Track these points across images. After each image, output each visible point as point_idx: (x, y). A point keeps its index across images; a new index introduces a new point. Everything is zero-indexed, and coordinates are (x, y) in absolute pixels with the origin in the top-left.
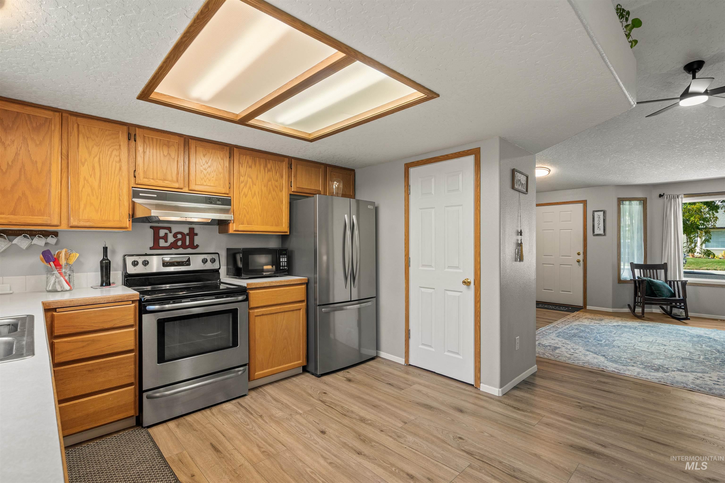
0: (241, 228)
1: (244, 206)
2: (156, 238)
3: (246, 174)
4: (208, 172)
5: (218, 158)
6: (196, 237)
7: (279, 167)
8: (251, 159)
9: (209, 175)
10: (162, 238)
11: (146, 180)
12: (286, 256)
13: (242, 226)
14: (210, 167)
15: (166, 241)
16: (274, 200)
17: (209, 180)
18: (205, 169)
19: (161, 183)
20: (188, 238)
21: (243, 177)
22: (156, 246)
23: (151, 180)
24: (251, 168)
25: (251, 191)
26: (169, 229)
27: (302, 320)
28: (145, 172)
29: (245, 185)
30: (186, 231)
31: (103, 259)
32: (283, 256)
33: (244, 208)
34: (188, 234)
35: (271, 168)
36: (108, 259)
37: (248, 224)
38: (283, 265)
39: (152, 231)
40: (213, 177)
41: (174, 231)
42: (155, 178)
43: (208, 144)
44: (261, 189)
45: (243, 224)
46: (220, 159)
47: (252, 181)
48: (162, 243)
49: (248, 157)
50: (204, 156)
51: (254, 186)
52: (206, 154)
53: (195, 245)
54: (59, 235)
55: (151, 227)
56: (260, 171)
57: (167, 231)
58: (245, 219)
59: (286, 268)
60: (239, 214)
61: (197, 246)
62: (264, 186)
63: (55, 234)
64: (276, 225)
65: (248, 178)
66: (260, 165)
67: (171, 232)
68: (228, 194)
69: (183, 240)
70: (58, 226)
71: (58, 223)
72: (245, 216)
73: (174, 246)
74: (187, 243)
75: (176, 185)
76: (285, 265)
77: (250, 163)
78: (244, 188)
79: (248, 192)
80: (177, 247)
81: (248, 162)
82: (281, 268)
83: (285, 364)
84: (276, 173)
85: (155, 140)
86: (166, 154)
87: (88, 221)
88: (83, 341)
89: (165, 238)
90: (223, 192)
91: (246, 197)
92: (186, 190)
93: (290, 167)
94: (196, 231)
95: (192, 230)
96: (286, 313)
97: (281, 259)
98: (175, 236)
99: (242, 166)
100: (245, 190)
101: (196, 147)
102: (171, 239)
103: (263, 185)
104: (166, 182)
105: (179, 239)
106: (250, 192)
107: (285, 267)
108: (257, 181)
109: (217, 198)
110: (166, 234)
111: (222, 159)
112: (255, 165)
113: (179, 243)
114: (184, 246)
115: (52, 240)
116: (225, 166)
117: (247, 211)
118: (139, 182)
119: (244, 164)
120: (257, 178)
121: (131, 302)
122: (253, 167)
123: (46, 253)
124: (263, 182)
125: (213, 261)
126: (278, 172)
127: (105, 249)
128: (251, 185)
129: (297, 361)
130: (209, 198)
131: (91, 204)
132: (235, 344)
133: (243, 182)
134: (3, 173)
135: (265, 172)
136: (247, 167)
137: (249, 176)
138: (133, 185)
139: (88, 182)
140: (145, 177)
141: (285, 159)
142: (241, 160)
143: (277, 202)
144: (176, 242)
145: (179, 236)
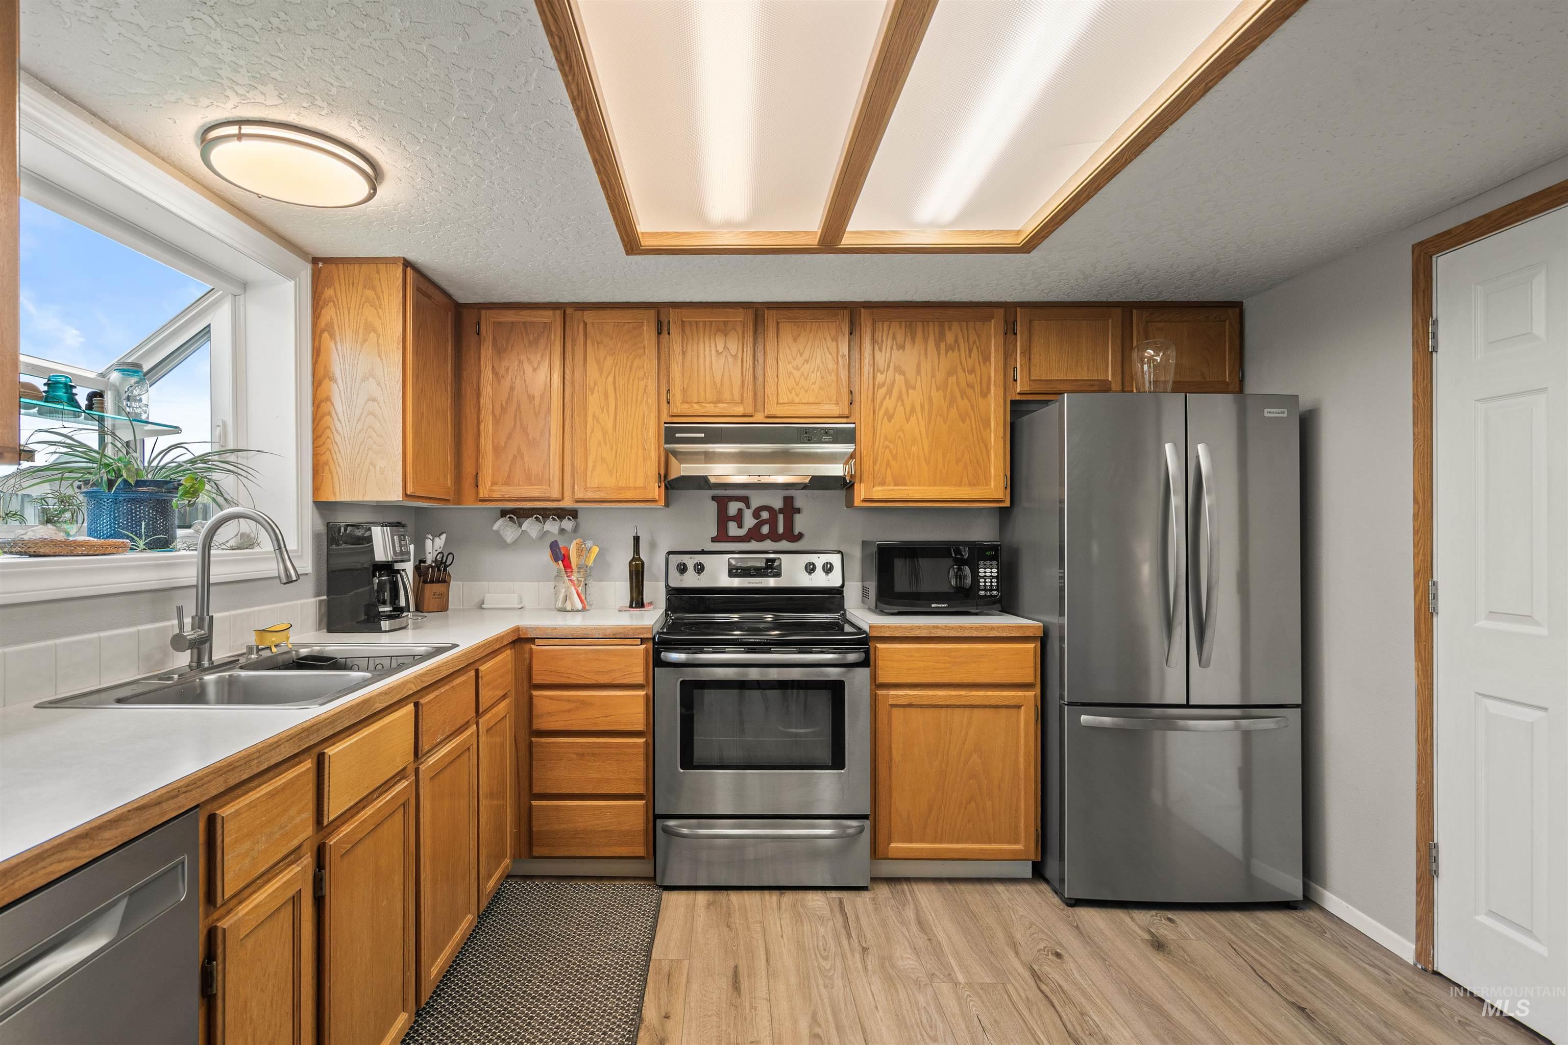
0: (879, 492)
1: (886, 443)
2: (723, 519)
3: (892, 365)
4: (802, 374)
5: (825, 340)
6: (797, 517)
7: (978, 336)
8: (903, 327)
9: (806, 379)
10: (733, 519)
11: (686, 406)
12: (994, 563)
13: (880, 488)
14: (807, 361)
15: (740, 526)
16: (963, 421)
17: (806, 391)
18: (797, 369)
19: (711, 408)
20: (781, 517)
21: (882, 373)
22: (722, 536)
23: (695, 405)
24: (904, 350)
25: (903, 404)
26: (746, 500)
27: (1026, 735)
28: (684, 391)
29: (889, 392)
30: (778, 504)
31: (633, 558)
32: (988, 563)
33: (887, 447)
34: (781, 511)
35: (956, 341)
36: (639, 559)
37: (896, 484)
38: (985, 586)
39: (714, 506)
40: (814, 383)
41: (755, 503)
42: (702, 399)
43: (802, 312)
44: (930, 397)
45: (883, 483)
46: (829, 338)
47: (907, 381)
48: (733, 529)
49: (895, 324)
50: (795, 340)
51: (911, 391)
52: (799, 335)
53: (796, 533)
54: (579, 515)
55: (714, 498)
56: (926, 354)
57: (741, 505)
58: (889, 471)
59: (995, 593)
60: (874, 463)
61: (800, 536)
62: (938, 389)
63: (574, 514)
64: (971, 484)
65: (897, 374)
66: (926, 339)
67: (748, 507)
68: (847, 417)
69: (772, 522)
70: (559, 500)
71: (559, 496)
72: (888, 464)
73: (754, 535)
74: (781, 530)
75: (740, 410)
76: (991, 586)
77: (900, 337)
78: (884, 398)
79: (895, 409)
80: (761, 538)
81: (894, 338)
82: (982, 593)
83: (973, 843)
84: (970, 351)
85: (701, 324)
86: (720, 348)
87: (598, 489)
88: (568, 700)
89: (739, 519)
90: (837, 413)
91: (890, 421)
92: (759, 417)
93: (1010, 330)
94: (798, 504)
95: (788, 501)
96: (974, 708)
97: (981, 570)
98: (756, 514)
99: (881, 350)
100: (889, 403)
101: (778, 323)
102: (749, 521)
103: (934, 385)
104: (721, 405)
105: (764, 522)
106: (900, 409)
107: (991, 590)
108: (919, 378)
109: (822, 429)
110: (740, 511)
111: (835, 339)
112: (913, 340)
113: (765, 529)
114: (774, 536)
115: (567, 523)
116: (841, 353)
117: (894, 452)
118: (676, 411)
119: (884, 344)
120: (918, 371)
121: (639, 641)
122: (908, 346)
123: (554, 546)
124: (933, 380)
125: (828, 568)
126: (975, 348)
127: (637, 539)
128: (904, 389)
129: (1009, 843)
130: (806, 431)
131: (603, 460)
132: (838, 761)
133: (884, 384)
134: (497, 421)
135: (939, 354)
136: (892, 348)
137: (899, 370)
138: (665, 418)
139: (598, 422)
140: (684, 402)
141: (996, 310)
142: (878, 335)
143: (974, 426)
144: (758, 526)
145: (765, 515)
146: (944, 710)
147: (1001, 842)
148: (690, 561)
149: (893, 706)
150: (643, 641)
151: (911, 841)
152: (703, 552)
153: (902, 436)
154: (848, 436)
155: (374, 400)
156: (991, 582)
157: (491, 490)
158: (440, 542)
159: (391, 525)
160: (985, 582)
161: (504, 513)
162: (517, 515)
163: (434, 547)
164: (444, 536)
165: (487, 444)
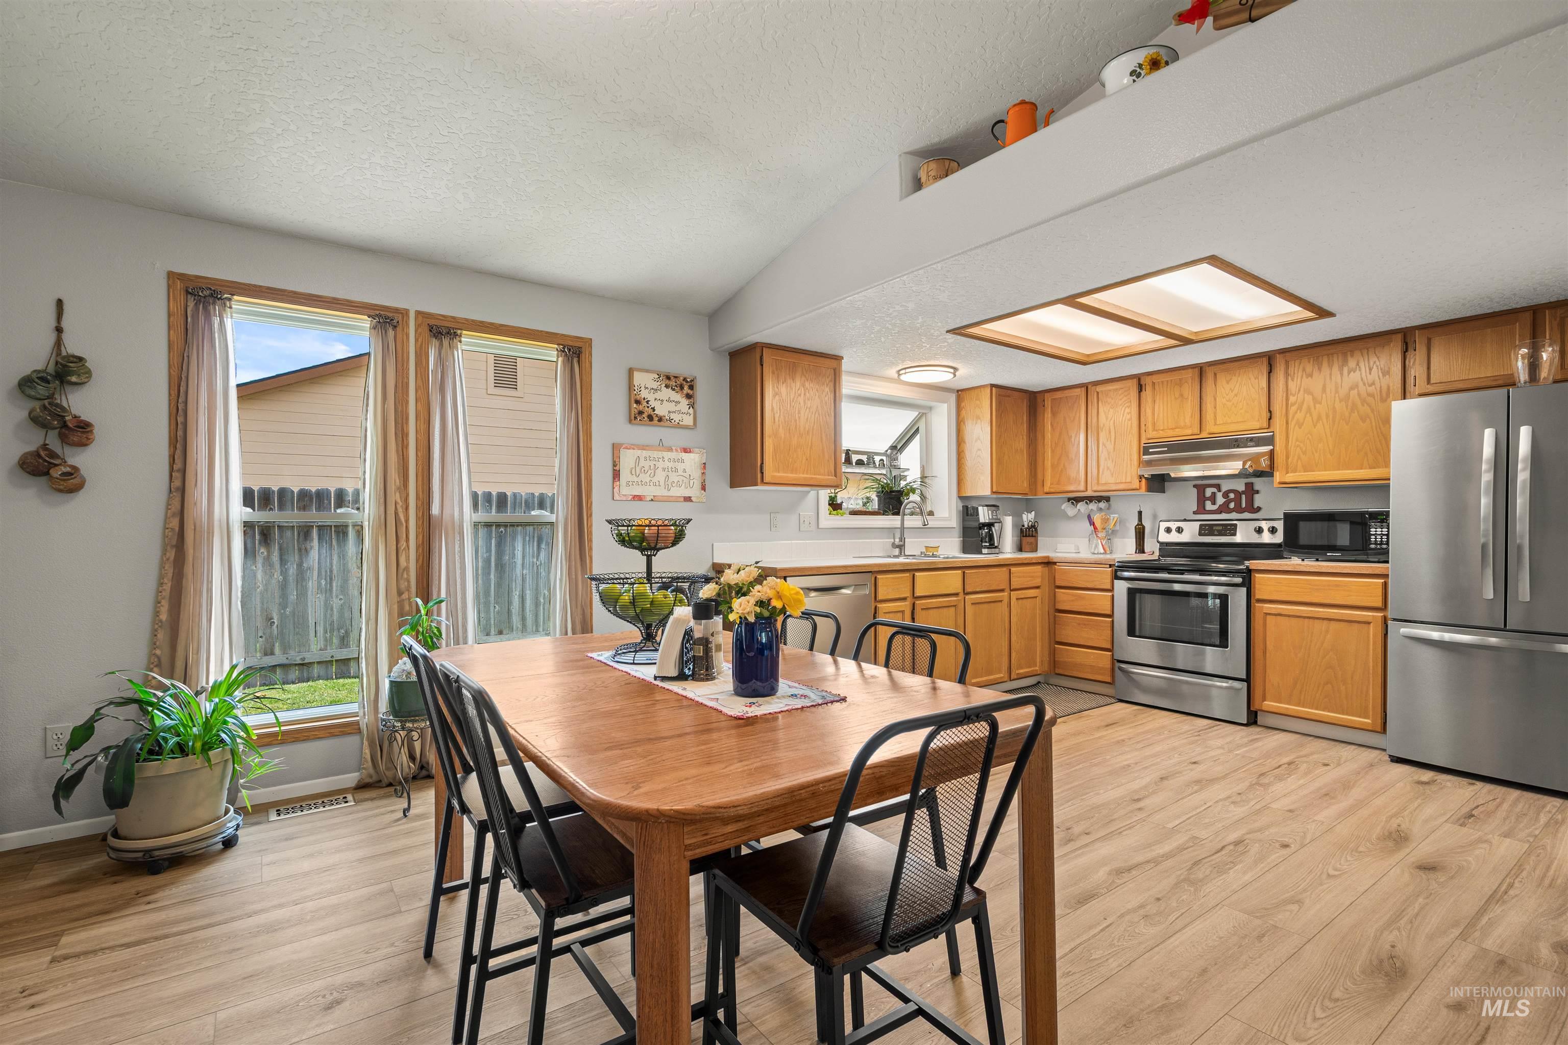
0: (1290, 478)
1: (1297, 443)
2: (1202, 500)
3: (1302, 390)
4: (1234, 404)
6: (1256, 496)
7: (1378, 358)
8: (1311, 362)
9: (1236, 407)
10: (1208, 499)
11: (1155, 432)
12: (1386, 524)
13: (1292, 474)
14: (1236, 395)
15: (1214, 503)
16: (1364, 421)
17: (1236, 415)
18: (1229, 401)
19: (1171, 433)
20: (1244, 497)
21: (1294, 396)
22: (1201, 509)
23: (1161, 432)
24: (1312, 377)
25: (1311, 415)
26: (1218, 487)
28: (1154, 424)
29: (1300, 408)
30: (1241, 488)
31: (1138, 525)
32: (1380, 524)
33: (1298, 446)
34: (1243, 492)
35: (1358, 364)
36: (1142, 524)
37: (1306, 471)
38: (1376, 541)
39: (1195, 490)
40: (1241, 409)
41: (1224, 489)
42: (1166, 427)
43: (1232, 364)
44: (1334, 408)
45: (1295, 471)
46: (1252, 379)
47: (1314, 399)
48: (1209, 506)
49: (1305, 360)
50: (1228, 383)
51: (1317, 406)
52: (1231, 379)
53: (1256, 506)
54: (1111, 499)
55: (1195, 486)
56: (1331, 376)
57: (1214, 490)
58: (1299, 462)
59: (1385, 547)
60: (1287, 457)
61: (1259, 509)
62: (1341, 401)
63: (1107, 499)
64: (1370, 468)
65: (1306, 395)
66: (1331, 366)
67: (1220, 491)
68: (1267, 429)
69: (1238, 500)
70: (1085, 491)
71: (1084, 489)
72: (1299, 458)
73: (1224, 509)
74: (1244, 505)
75: (1189, 432)
77: (1309, 368)
78: (1296, 412)
79: (1305, 420)
80: (1230, 511)
81: (1304, 370)
82: (1373, 546)
83: (1329, 712)
84: (1370, 369)
85: (1165, 383)
86: (1177, 395)
87: (1115, 485)
88: (1073, 595)
89: (1213, 499)
90: (1258, 427)
91: (1300, 428)
92: (1204, 435)
93: (1410, 348)
94: (1256, 488)
95: (1250, 487)
96: (1332, 622)
97: (1373, 530)
98: (1226, 495)
99: (1293, 380)
100: (1299, 416)
101: (1215, 374)
102: (1220, 500)
103: (1337, 399)
104: (1178, 430)
105: (1231, 500)
106: (1309, 418)
107: (1382, 544)
108: (1324, 395)
109: (1248, 438)
110: (1214, 494)
111: (1256, 378)
112: (1320, 369)
113: (1232, 505)
114: (1239, 509)
115: (1102, 505)
116: (1260, 387)
117: (1304, 449)
118: (1149, 436)
119: (1296, 375)
120: (1324, 390)
121: (1108, 566)
122: (1316, 374)
123: (1089, 517)
124: (1337, 395)
125: (1273, 530)
126: (1375, 367)
127: (1140, 513)
128: (1312, 404)
129: (1360, 717)
130: (1236, 440)
131: (1108, 468)
132: (1223, 642)
133: (1295, 403)
134: (1053, 451)
135: (1342, 374)
136: (1302, 377)
137: (1308, 392)
138: (1144, 441)
139: (1105, 447)
140: (1154, 430)
141: (1394, 336)
142: (1291, 370)
143: (1374, 424)
144: (1226, 504)
145: (1232, 496)
146: (1307, 620)
147: (1353, 715)
148: (1173, 526)
149: (1267, 614)
150: (1111, 566)
151: (1280, 702)
152: (1185, 520)
153: (1310, 437)
154: (1270, 441)
155: (979, 450)
156: (1382, 538)
157: (1050, 488)
158: (1031, 516)
159: (987, 506)
160: (1376, 538)
161: (1069, 499)
162: (1076, 500)
163: (1028, 518)
164: (1033, 513)
165: (1048, 464)
